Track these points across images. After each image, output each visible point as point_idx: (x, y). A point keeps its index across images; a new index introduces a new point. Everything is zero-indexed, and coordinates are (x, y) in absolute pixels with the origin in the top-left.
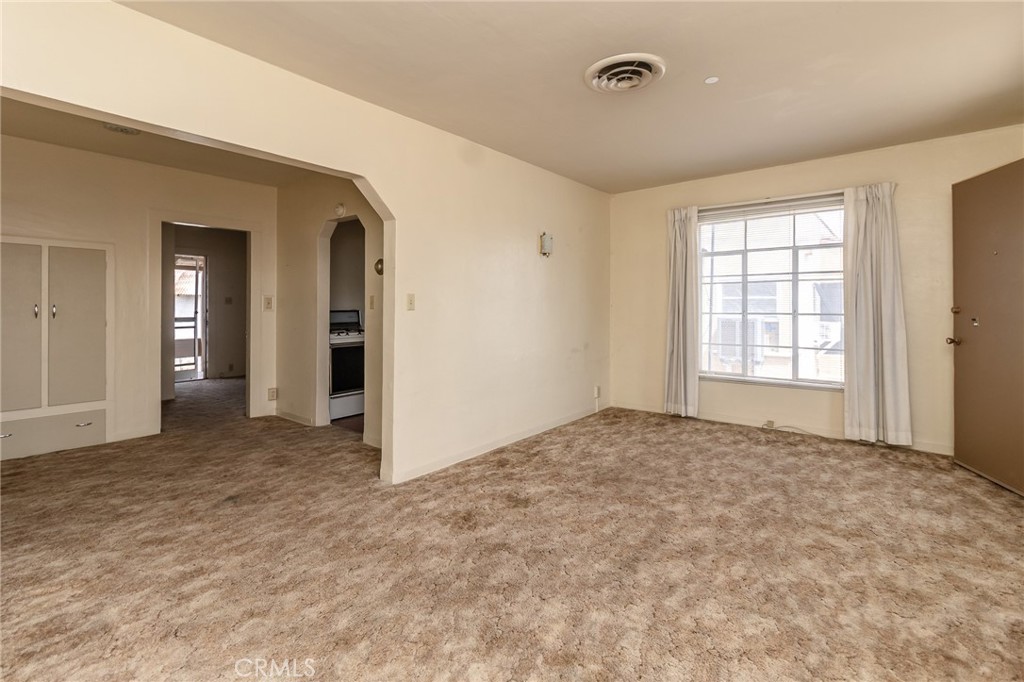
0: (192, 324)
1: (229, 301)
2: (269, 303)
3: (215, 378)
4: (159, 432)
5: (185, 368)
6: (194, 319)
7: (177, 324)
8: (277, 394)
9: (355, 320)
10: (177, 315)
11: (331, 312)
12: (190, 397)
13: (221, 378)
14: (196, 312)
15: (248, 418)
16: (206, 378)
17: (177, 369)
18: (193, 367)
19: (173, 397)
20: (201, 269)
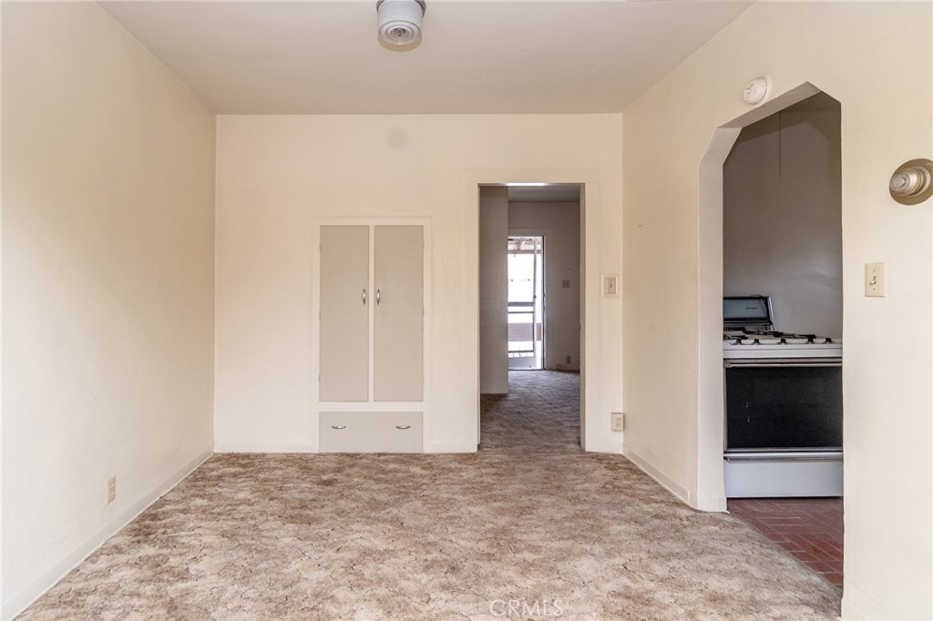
0: (530, 309)
1: (566, 284)
2: (611, 284)
3: (552, 369)
4: (474, 449)
5: (524, 355)
6: (532, 304)
7: (510, 309)
8: (624, 423)
9: (760, 313)
10: (511, 299)
11: (725, 298)
12: (522, 394)
13: (559, 370)
14: (535, 297)
15: (583, 451)
16: (544, 369)
17: (510, 355)
18: (531, 354)
19: (506, 392)
20: (539, 252)
